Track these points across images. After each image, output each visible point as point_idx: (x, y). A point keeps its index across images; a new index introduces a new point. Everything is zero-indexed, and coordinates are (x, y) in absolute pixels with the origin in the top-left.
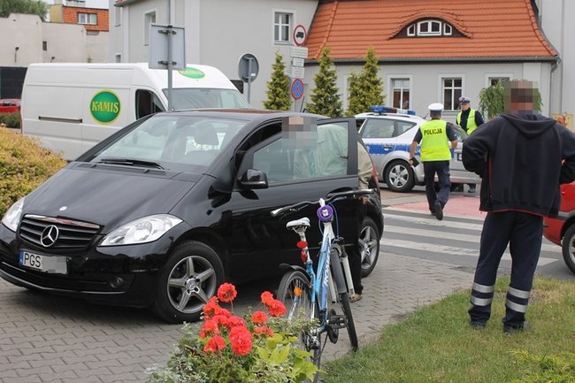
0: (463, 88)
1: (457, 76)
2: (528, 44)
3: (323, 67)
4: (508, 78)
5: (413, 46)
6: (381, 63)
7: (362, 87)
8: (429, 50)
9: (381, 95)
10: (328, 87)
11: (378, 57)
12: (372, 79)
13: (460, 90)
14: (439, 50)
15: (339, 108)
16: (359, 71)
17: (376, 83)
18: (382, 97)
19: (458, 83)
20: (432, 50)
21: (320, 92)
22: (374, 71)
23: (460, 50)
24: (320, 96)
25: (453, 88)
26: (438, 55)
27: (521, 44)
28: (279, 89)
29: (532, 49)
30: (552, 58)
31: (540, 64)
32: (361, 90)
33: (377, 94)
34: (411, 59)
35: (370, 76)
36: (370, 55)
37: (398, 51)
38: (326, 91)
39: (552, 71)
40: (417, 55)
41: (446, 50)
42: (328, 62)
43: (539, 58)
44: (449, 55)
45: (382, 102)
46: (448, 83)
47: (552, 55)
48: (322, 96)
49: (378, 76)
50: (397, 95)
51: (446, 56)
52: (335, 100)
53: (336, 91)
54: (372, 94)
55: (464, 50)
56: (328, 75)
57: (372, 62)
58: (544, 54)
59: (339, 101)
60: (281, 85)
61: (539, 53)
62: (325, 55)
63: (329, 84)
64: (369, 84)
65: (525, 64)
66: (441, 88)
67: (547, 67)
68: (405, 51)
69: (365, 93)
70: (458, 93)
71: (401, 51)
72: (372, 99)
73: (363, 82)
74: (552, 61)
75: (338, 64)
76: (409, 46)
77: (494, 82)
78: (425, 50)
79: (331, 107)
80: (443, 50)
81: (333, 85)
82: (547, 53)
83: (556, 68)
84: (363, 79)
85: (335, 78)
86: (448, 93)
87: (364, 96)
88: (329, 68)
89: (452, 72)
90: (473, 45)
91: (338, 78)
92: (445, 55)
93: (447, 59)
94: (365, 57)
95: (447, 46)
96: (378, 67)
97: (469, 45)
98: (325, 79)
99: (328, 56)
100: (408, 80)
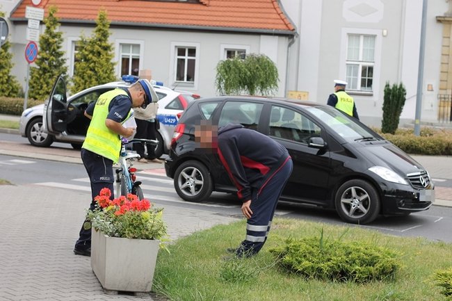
0: (197, 58)
1: (191, 45)
2: (267, 16)
3: (49, 28)
4: (244, 51)
5: (145, 10)
6: (113, 26)
7: (92, 52)
8: (162, 15)
9: (112, 61)
10: (54, 50)
11: (110, 20)
12: (103, 44)
13: (194, 60)
14: (174, 16)
15: (64, 73)
16: (89, 34)
17: (106, 48)
18: (113, 64)
19: (192, 52)
20: (166, 16)
21: (44, 54)
22: (105, 35)
23: (196, 17)
24: (43, 59)
25: (186, 57)
26: (172, 21)
27: (259, 15)
29: (270, 21)
30: (289, 32)
31: (277, 37)
32: (90, 56)
33: (107, 60)
34: (142, 24)
35: (100, 40)
36: (102, 19)
37: (129, 14)
38: (52, 54)
39: (290, 45)
40: (149, 20)
41: (181, 16)
42: (55, 22)
43: (277, 32)
44: (184, 22)
45: (113, 69)
46: (181, 51)
47: (289, 29)
48: (47, 59)
49: (110, 41)
50: (125, 61)
51: (181, 23)
52: (60, 64)
53: (62, 54)
54: (103, 61)
55: (200, 17)
56: (54, 37)
57: (104, 25)
58: (281, 28)
59: (64, 66)
61: (276, 26)
62: (51, 15)
63: (55, 46)
64: (100, 49)
65: (262, 37)
66: (174, 57)
67: (285, 41)
68: (136, 14)
69: (95, 59)
70: (192, 63)
71: (132, 14)
72: (102, 65)
73: (92, 46)
74: (289, 35)
75: (64, 24)
76: (141, 10)
77: (230, 53)
78: (158, 15)
79: (56, 72)
80: (177, 16)
81: (58, 48)
82: (284, 27)
83: (293, 42)
84: (93, 43)
85: (62, 40)
86: (181, 62)
87: (95, 62)
88: (55, 28)
89: (187, 40)
90: (209, 13)
91: (65, 40)
92: (179, 21)
93: (181, 26)
94: (97, 20)
95: (182, 12)
96: (110, 31)
97: (205, 13)
98: (51, 40)
99: (54, 15)
100: (138, 46)
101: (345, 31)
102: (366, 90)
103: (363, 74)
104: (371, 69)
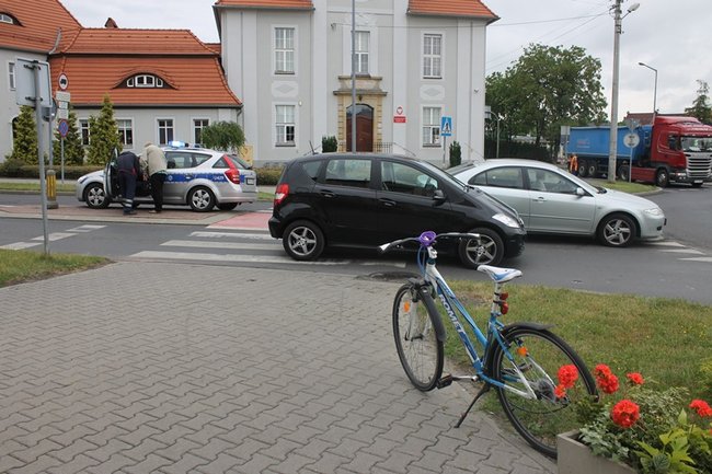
0: (174, 127)
1: (169, 118)
2: (222, 95)
4: (208, 121)
5: (133, 95)
7: (100, 126)
8: (146, 98)
11: (112, 103)
12: (109, 121)
13: (172, 129)
14: (154, 99)
16: (97, 114)
19: (170, 123)
20: (149, 98)
22: (110, 114)
23: (170, 98)
25: (166, 127)
26: (154, 102)
27: (215, 95)
28: (28, 129)
29: (225, 99)
30: (238, 106)
31: (230, 110)
32: (100, 129)
33: (114, 132)
34: (133, 105)
35: (107, 117)
36: (106, 101)
37: (121, 98)
39: (238, 115)
40: (137, 102)
41: (159, 99)
43: (229, 106)
44: (162, 102)
46: (162, 123)
47: (238, 104)
51: (160, 103)
52: (76, 138)
54: (111, 133)
55: (174, 98)
57: (108, 106)
58: (232, 103)
59: (79, 138)
60: (29, 125)
61: (228, 102)
65: (220, 110)
66: (157, 128)
67: (235, 112)
68: (127, 98)
69: (103, 131)
70: (170, 131)
71: (123, 98)
72: (110, 136)
73: (101, 122)
74: (238, 108)
76: (130, 95)
77: (197, 123)
78: (142, 98)
79: (73, 143)
80: (157, 98)
81: (73, 125)
82: (234, 102)
83: (240, 113)
84: (101, 120)
85: (76, 120)
86: (162, 131)
87: (104, 134)
89: (165, 115)
90: (179, 95)
93: (161, 105)
94: (102, 103)
95: (160, 95)
96: (113, 111)
97: (177, 95)
100: (130, 121)
101: (274, 103)
102: (290, 143)
103: (288, 132)
104: (293, 128)
